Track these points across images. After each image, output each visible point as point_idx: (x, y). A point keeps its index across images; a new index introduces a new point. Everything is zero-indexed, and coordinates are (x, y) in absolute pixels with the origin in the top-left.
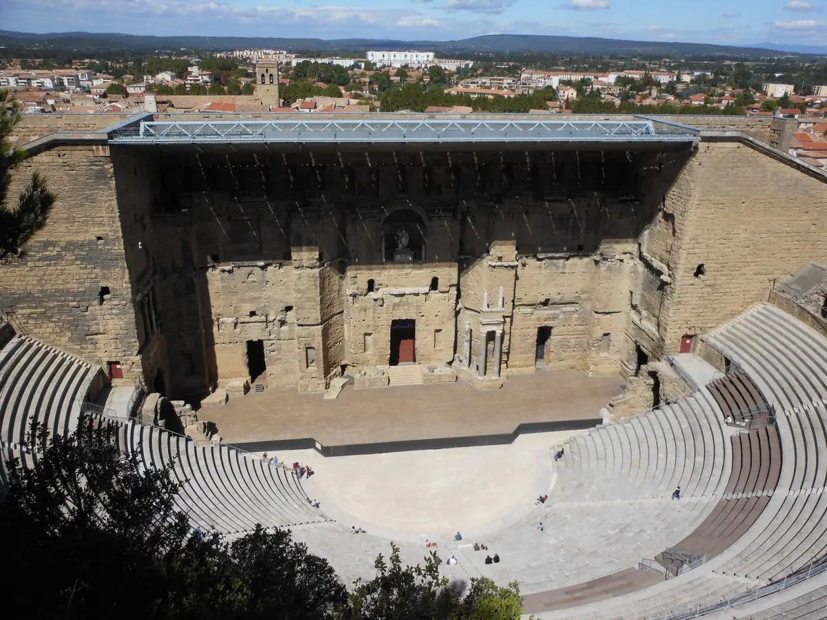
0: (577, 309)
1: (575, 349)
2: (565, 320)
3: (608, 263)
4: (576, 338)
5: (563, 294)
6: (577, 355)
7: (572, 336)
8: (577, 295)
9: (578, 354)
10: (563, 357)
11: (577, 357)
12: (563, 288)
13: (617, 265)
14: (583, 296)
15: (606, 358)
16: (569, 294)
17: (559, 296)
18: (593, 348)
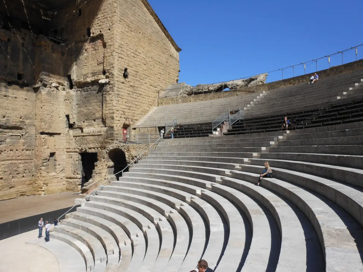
0: (23, 134)
1: (24, 175)
2: (13, 144)
3: (47, 89)
4: (25, 163)
5: (8, 117)
6: (26, 181)
7: (20, 161)
8: (21, 120)
9: (27, 179)
10: (13, 184)
11: (27, 182)
12: (8, 112)
13: (55, 92)
14: (27, 122)
15: (54, 177)
16: (14, 118)
17: (5, 119)
18: (43, 168)
